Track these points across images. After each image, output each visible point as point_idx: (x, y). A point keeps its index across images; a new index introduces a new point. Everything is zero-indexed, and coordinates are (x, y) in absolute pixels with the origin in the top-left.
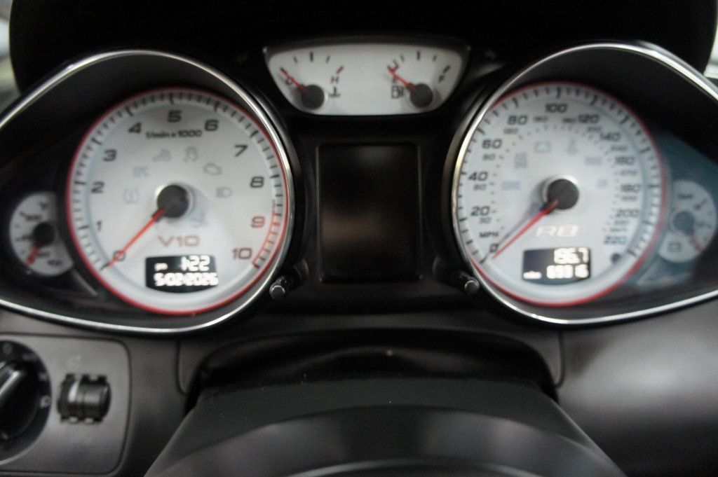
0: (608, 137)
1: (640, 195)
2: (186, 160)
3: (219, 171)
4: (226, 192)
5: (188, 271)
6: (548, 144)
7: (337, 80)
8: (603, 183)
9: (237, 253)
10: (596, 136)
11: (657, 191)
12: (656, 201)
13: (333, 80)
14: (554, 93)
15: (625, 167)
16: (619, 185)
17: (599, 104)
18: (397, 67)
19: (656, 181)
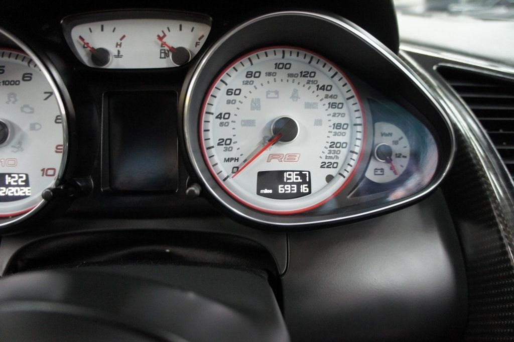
0: (323, 88)
1: (348, 131)
2: (7, 103)
3: (32, 111)
4: (37, 127)
5: (10, 185)
6: (277, 92)
7: (120, 45)
8: (318, 123)
9: (44, 172)
10: (314, 87)
11: (359, 128)
12: (359, 136)
13: (117, 44)
14: (279, 55)
15: (336, 111)
16: (331, 124)
17: (314, 62)
18: (165, 35)
19: (359, 121)
